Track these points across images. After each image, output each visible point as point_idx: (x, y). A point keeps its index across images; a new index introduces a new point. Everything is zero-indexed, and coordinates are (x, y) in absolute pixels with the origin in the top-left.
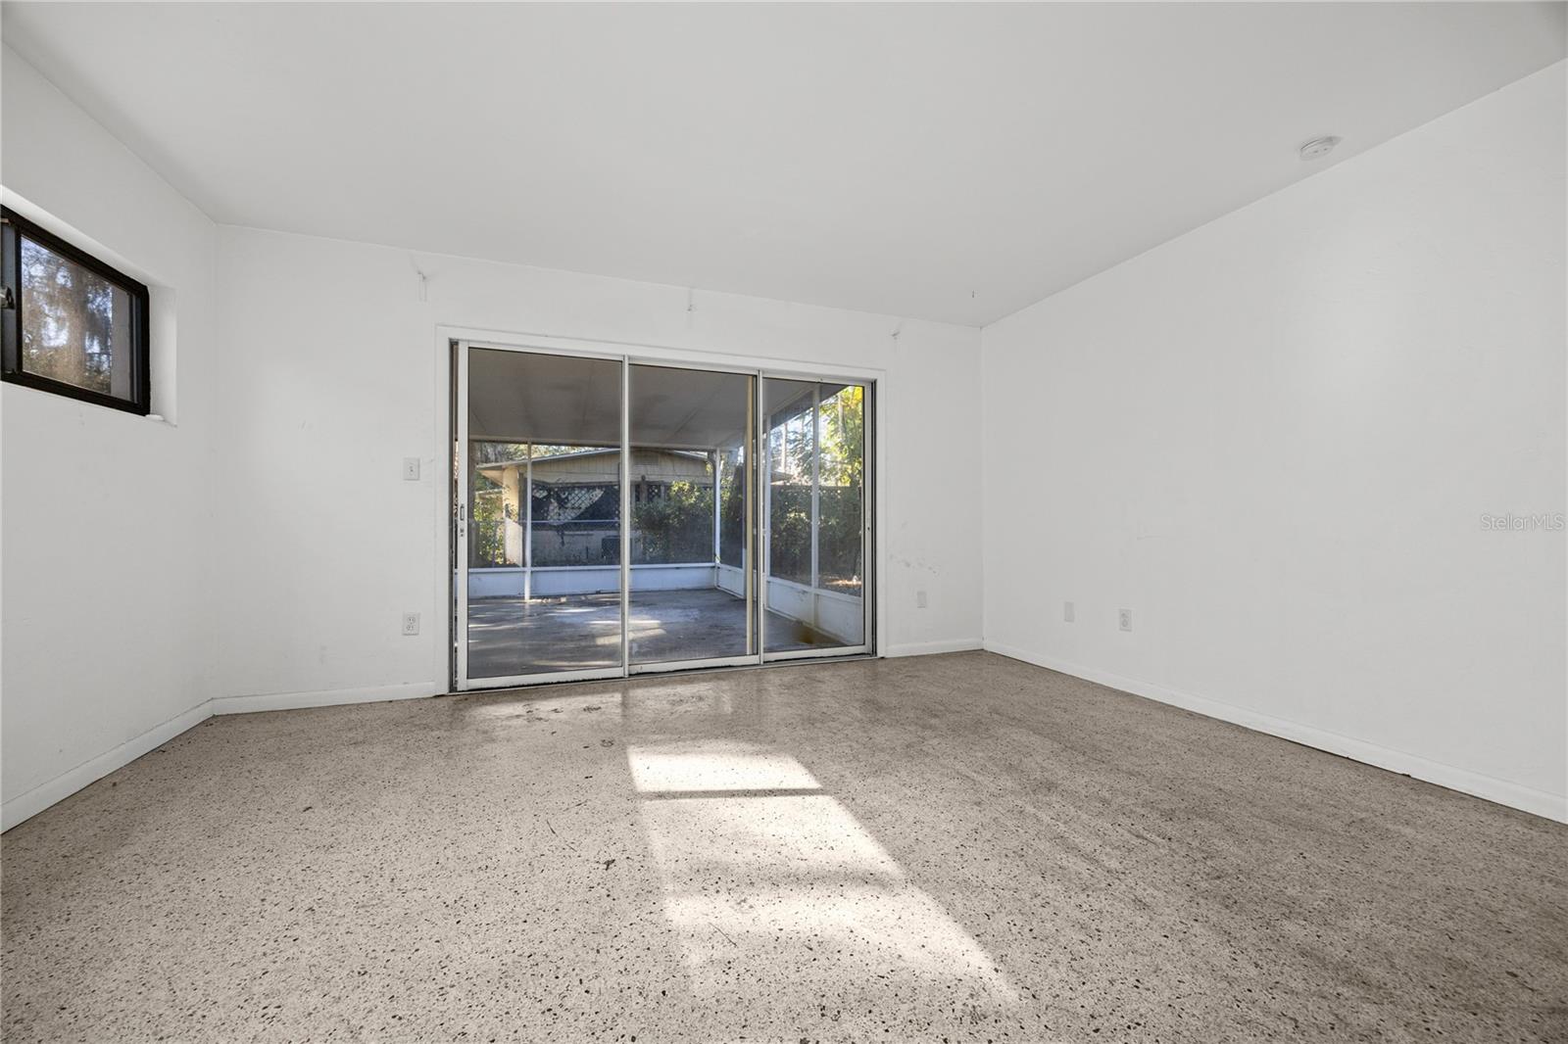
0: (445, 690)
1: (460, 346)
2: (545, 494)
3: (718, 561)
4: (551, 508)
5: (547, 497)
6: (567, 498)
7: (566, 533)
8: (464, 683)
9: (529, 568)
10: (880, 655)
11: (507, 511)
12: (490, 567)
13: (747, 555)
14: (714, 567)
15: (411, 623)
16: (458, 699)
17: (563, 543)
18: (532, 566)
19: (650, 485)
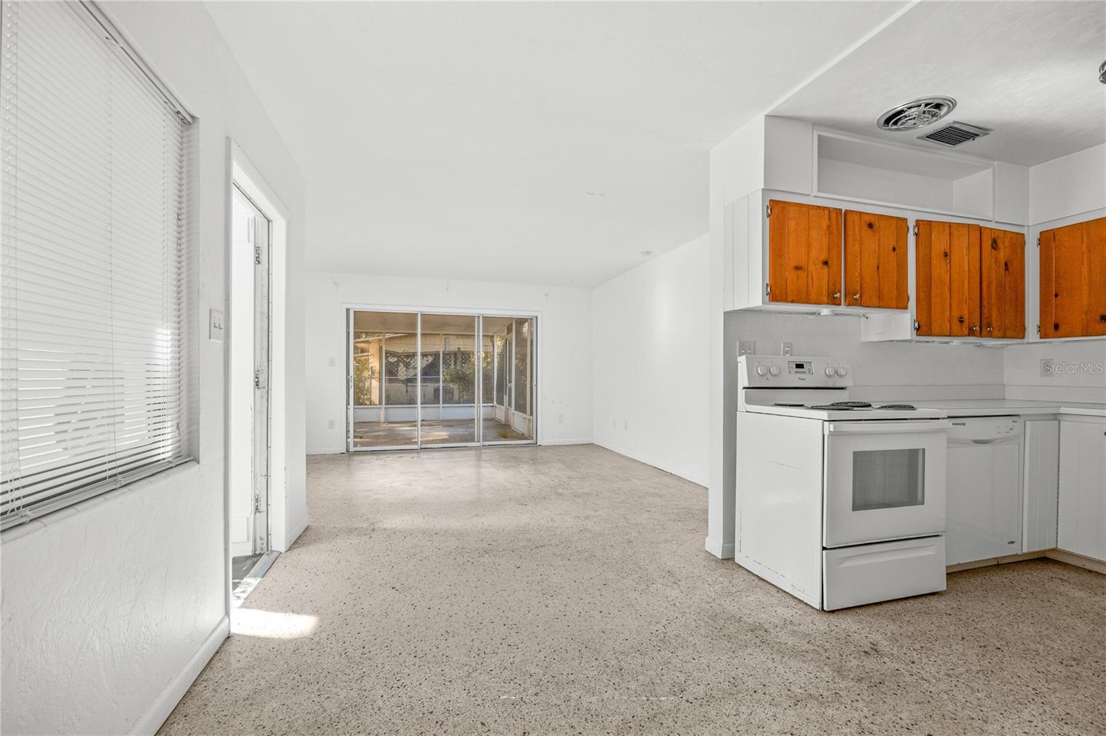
0: (345, 451)
1: (351, 310)
2: (396, 359)
3: (495, 403)
4: (399, 369)
5: (398, 362)
6: (409, 362)
7: (409, 384)
8: (352, 449)
9: (384, 406)
10: (539, 444)
11: (372, 371)
12: (362, 405)
13: (506, 398)
14: (493, 406)
15: (332, 424)
16: (349, 454)
17: (407, 391)
18: (386, 404)
19: (463, 353)
